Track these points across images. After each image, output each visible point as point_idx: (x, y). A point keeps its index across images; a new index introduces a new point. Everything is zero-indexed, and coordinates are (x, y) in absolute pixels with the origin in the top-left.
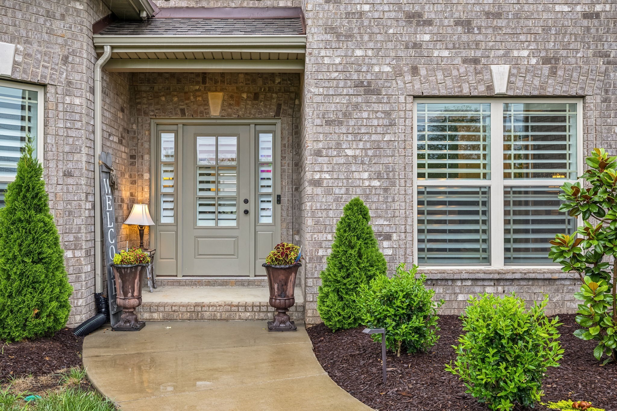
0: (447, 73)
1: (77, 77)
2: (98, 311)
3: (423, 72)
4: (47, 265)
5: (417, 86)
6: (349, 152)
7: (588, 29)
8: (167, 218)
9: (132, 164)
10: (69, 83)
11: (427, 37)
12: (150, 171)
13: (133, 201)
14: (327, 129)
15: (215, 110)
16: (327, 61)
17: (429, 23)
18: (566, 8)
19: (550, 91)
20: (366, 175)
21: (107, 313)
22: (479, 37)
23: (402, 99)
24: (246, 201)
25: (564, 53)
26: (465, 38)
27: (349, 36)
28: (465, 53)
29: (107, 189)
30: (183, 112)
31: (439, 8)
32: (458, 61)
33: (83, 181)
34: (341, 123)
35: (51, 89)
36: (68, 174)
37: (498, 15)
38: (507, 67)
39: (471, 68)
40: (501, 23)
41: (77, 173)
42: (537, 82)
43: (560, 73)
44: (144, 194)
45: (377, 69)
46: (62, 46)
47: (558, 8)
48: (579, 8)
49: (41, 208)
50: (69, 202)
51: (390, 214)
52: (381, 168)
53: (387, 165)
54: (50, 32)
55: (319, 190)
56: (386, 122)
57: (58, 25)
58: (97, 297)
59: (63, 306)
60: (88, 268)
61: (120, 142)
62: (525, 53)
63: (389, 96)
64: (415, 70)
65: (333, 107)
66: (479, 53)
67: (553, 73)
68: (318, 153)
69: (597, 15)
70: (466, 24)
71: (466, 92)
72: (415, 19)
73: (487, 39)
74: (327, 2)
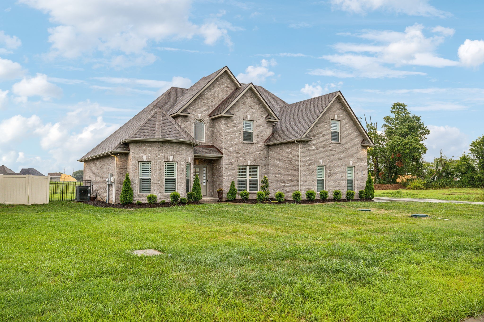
1: (193, 161)
3: (239, 161)
5: (238, 163)
6: (229, 174)
7: (260, 155)
11: (239, 156)
14: (226, 170)
16: (226, 159)
17: (240, 154)
18: (257, 152)
19: (254, 165)
24: (201, 181)
25: (257, 159)
26: (244, 156)
27: (229, 155)
28: (244, 158)
31: (241, 151)
32: (243, 160)
34: (228, 169)
35: (191, 164)
37: (248, 153)
38: (249, 161)
39: (245, 161)
40: (249, 154)
42: (253, 163)
43: (256, 162)
45: (232, 161)
48: (259, 152)
52: (233, 176)
54: (191, 154)
55: (225, 180)
56: (233, 169)
62: (252, 159)
63: (234, 165)
64: (238, 161)
65: (226, 166)
66: (246, 159)
68: (224, 174)
69: (261, 153)
70: (244, 154)
71: (244, 165)
72: (238, 153)
73: (247, 156)
74: (226, 150)
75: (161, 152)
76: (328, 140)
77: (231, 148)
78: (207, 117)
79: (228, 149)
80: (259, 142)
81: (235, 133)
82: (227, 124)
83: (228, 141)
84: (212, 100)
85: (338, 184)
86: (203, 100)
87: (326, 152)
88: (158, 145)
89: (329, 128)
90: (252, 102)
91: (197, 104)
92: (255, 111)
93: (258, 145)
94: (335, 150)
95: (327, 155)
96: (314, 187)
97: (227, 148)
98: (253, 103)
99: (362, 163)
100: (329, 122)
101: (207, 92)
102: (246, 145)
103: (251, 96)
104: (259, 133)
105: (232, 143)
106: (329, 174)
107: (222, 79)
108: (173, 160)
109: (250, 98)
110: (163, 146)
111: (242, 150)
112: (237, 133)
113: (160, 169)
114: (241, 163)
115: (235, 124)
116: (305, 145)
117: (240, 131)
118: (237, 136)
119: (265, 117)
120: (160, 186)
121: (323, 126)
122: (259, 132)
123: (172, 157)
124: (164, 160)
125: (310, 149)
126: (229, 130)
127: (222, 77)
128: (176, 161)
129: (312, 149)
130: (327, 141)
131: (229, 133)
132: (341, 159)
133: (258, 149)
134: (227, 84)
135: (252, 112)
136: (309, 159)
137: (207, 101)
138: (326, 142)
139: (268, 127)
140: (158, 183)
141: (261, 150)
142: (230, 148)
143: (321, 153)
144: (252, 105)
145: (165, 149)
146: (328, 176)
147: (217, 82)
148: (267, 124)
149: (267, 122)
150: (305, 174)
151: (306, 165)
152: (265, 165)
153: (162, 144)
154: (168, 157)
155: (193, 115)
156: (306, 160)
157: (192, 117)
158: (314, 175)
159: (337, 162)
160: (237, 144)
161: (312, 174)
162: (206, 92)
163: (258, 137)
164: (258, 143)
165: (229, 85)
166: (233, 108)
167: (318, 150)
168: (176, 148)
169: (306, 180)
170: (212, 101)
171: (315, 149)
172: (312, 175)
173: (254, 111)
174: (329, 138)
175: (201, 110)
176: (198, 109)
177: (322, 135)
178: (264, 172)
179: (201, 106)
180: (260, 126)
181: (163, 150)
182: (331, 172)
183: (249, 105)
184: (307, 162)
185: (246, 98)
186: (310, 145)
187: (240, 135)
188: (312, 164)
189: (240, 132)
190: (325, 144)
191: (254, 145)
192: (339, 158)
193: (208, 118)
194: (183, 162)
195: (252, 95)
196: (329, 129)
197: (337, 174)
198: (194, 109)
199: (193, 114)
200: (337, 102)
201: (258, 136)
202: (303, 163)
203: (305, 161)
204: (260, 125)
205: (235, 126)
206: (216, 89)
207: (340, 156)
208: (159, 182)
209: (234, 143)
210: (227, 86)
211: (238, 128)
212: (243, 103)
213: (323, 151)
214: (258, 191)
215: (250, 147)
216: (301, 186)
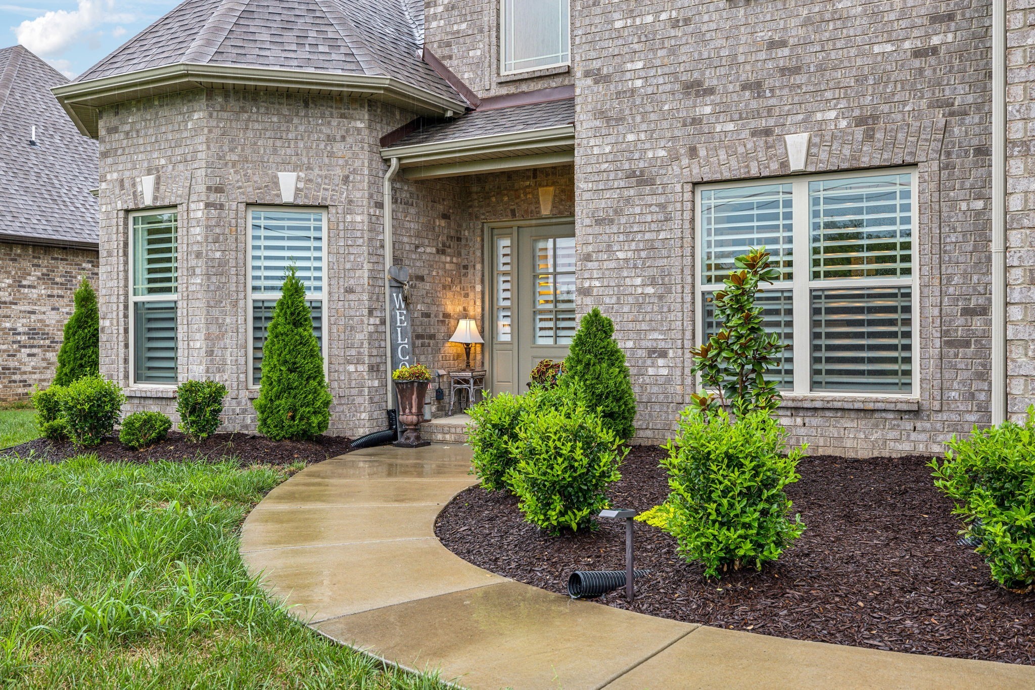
0: (731, 151)
1: (358, 194)
2: (383, 427)
3: (702, 153)
5: (696, 171)
6: (621, 255)
7: (921, 70)
11: (708, 110)
12: (482, 282)
14: (597, 229)
15: (546, 208)
16: (596, 151)
17: (711, 91)
18: (889, 48)
19: (865, 161)
20: (638, 281)
21: (396, 429)
22: (772, 102)
23: (678, 188)
25: (886, 108)
26: (754, 104)
27: (620, 120)
28: (753, 124)
29: (399, 304)
31: (723, 71)
32: (745, 134)
33: (365, 297)
34: (612, 222)
35: (332, 210)
37: (797, 70)
38: (806, 136)
39: (761, 141)
40: (798, 79)
41: (359, 289)
42: (847, 151)
43: (879, 135)
45: (650, 154)
46: (342, 167)
47: (877, 49)
48: (907, 45)
50: (351, 317)
51: (665, 326)
52: (655, 272)
53: (662, 268)
54: (331, 155)
55: (588, 300)
56: (661, 217)
57: (338, 148)
58: (389, 414)
61: (441, 252)
62: (832, 114)
63: (664, 185)
64: (693, 152)
65: (603, 204)
66: (771, 122)
67: (869, 136)
69: (935, 50)
70: (755, 87)
71: (754, 172)
72: (694, 89)
73: (783, 102)
74: (596, 82)
77: (640, 65)
79: (615, 78)
97: (605, 71)
108: (155, 198)
114: (724, 165)
123: (152, 179)
124: (120, 204)
142: (629, 66)
145: (125, 143)
154: (134, 185)
160: (687, 21)
194: (203, 205)
209: (664, 16)
214: (916, 394)
215: (807, 22)
216: (1016, 352)
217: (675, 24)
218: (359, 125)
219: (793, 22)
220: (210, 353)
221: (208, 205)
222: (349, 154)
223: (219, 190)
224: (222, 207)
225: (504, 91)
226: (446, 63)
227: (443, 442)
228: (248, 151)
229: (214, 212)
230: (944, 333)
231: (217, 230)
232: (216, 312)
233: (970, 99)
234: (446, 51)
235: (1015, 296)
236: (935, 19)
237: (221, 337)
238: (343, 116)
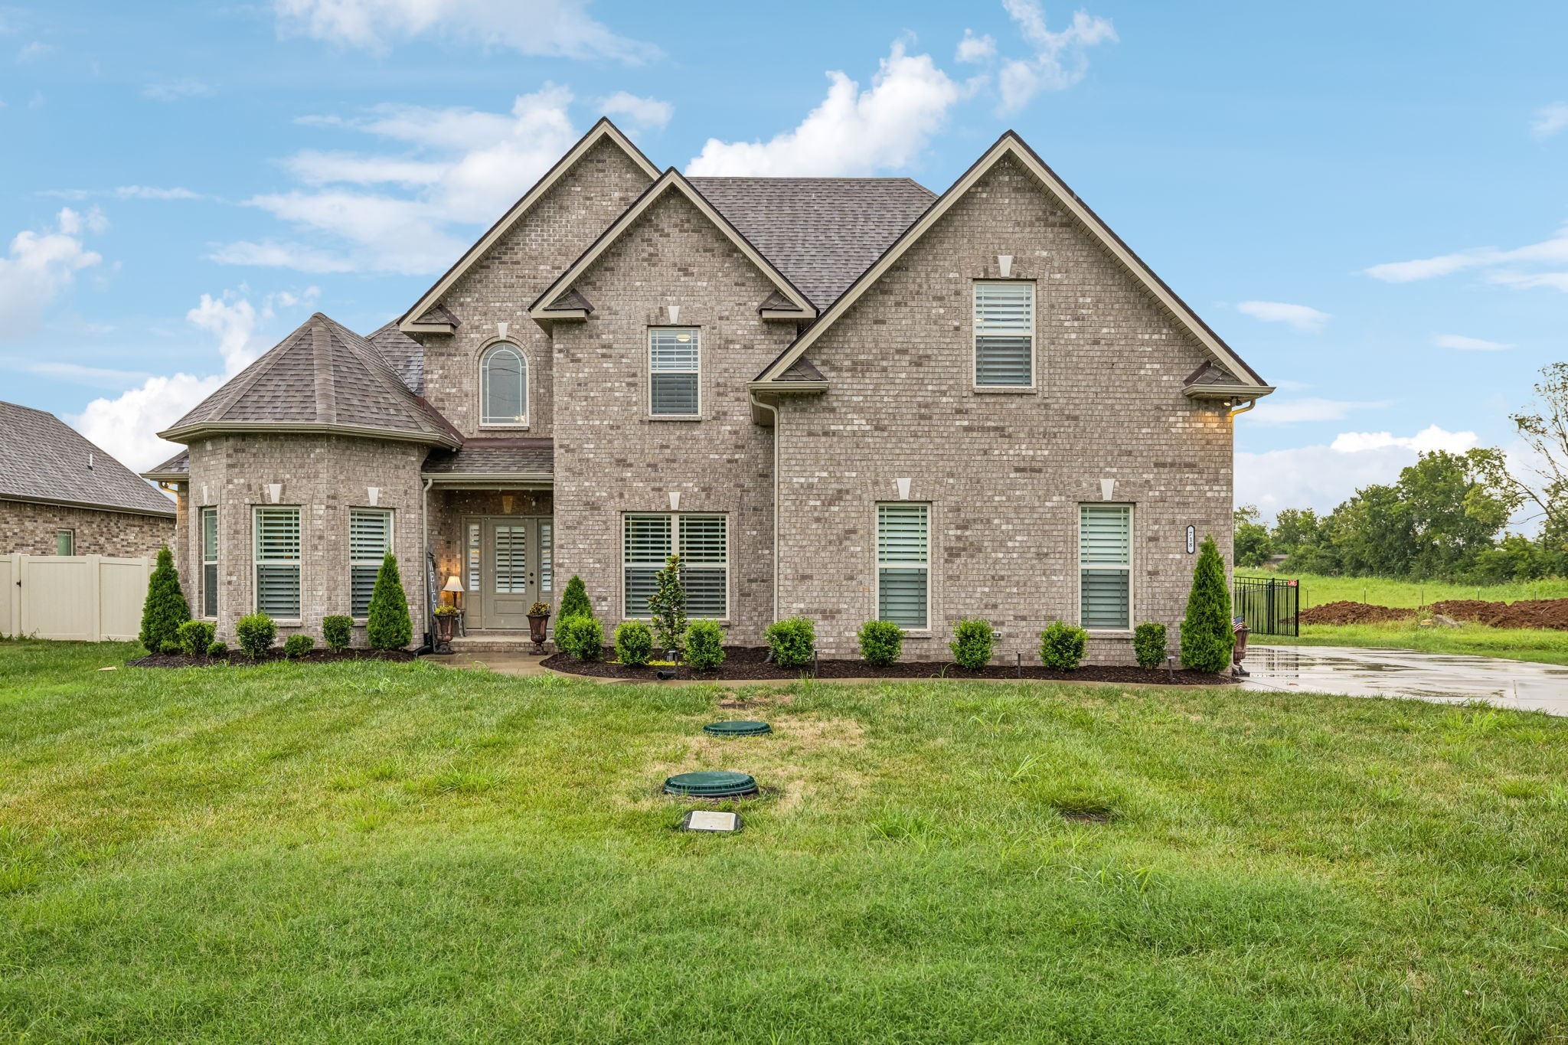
0: (642, 497)
1: (413, 502)
2: (426, 643)
3: (626, 496)
4: (401, 610)
5: (623, 505)
6: (581, 546)
7: (731, 470)
8: (474, 587)
9: (449, 548)
10: (408, 506)
11: (629, 475)
12: (461, 553)
13: (449, 574)
14: (567, 531)
15: (507, 509)
16: (566, 489)
17: (631, 465)
18: (717, 457)
19: (706, 509)
20: (591, 561)
21: (432, 645)
22: (662, 475)
24: (532, 575)
25: (715, 484)
26: (653, 474)
27: (581, 474)
28: (653, 484)
29: (431, 567)
30: (484, 509)
31: (637, 456)
32: (649, 489)
33: (417, 564)
34: (575, 528)
35: (398, 511)
36: (408, 560)
37: (674, 461)
38: (679, 494)
39: (657, 494)
40: (675, 465)
41: (414, 559)
42: (698, 503)
43: (712, 497)
44: (457, 569)
45: (598, 494)
46: (404, 485)
47: (711, 456)
48: (725, 456)
49: (396, 581)
50: (409, 577)
51: (606, 585)
52: (600, 556)
53: (604, 554)
54: (397, 477)
55: (562, 570)
56: (604, 527)
57: (401, 472)
58: (425, 635)
59: (409, 633)
60: (420, 617)
61: (439, 533)
62: (691, 485)
63: (606, 511)
64: (621, 495)
65: (570, 518)
66: (662, 485)
67: (708, 497)
68: (561, 547)
69: (736, 461)
70: (654, 466)
71: (653, 509)
72: (622, 463)
73: (667, 475)
74: (567, 451)
75: (237, 470)
76: (951, 382)
77: (592, 446)
78: (537, 332)
79: (578, 451)
80: (725, 414)
81: (609, 385)
82: (572, 351)
83: (579, 418)
84: (557, 263)
85: (1015, 590)
86: (516, 267)
87: (938, 440)
88: (227, 446)
89: (956, 324)
90: (692, 248)
91: (491, 285)
92: (705, 284)
93: (723, 428)
94: (996, 429)
95: (941, 452)
96: (858, 605)
97: (572, 446)
98: (697, 251)
99: (1188, 488)
100: (957, 293)
101: (533, 234)
102: (660, 427)
103: (686, 226)
104: (726, 375)
105: (593, 426)
106: (953, 544)
107: (601, 175)
108: (281, 499)
109: (680, 231)
110: (243, 451)
111: (643, 451)
112: (617, 384)
113: (236, 532)
114: (638, 504)
115: (610, 347)
116: (803, 410)
117: (634, 375)
118: (617, 394)
119: (756, 304)
120: (235, 593)
121: (918, 316)
122: (726, 370)
123: (279, 486)
124: (247, 501)
125: (833, 428)
126: (580, 375)
127: (600, 165)
128: (292, 502)
129: (849, 428)
130: (944, 388)
131: (579, 385)
132: (1040, 471)
133: (723, 442)
134: (621, 189)
135: (691, 292)
136: (825, 474)
137: (536, 269)
138: (933, 392)
139: (773, 346)
140: (230, 583)
141: (739, 447)
142: (586, 446)
143: (904, 446)
144: (689, 260)
145: (252, 460)
146: (950, 555)
147: (579, 189)
148: (770, 333)
149: (765, 327)
150: (805, 543)
151: (812, 503)
152: (755, 509)
153: (240, 444)
154: (261, 489)
155: (477, 327)
156: (810, 480)
157: (472, 336)
158: (859, 549)
159: (1012, 487)
160: (618, 427)
161: (847, 543)
162: (529, 235)
163: (719, 394)
164: (720, 416)
165: (630, 194)
166: (598, 284)
167: (883, 429)
168: (293, 455)
169: (809, 572)
170: (553, 268)
171: (868, 428)
172: (845, 549)
173: (699, 284)
174: (955, 370)
175: (510, 305)
176: (498, 304)
177: (908, 358)
178: (755, 537)
179: (509, 290)
180: (731, 347)
181: (243, 465)
182: (967, 533)
183: (675, 265)
184: (815, 492)
185: (661, 236)
186: (833, 410)
187: (633, 389)
188: (849, 497)
189: (630, 380)
190: (930, 400)
191: (703, 426)
192: (1022, 465)
193: (538, 336)
194: (323, 507)
195: (688, 221)
196: (957, 329)
197: (1010, 544)
198: (481, 304)
199: (477, 324)
200: (1017, 190)
201: (721, 390)
202: (794, 497)
203: (802, 485)
204: (732, 342)
205: (611, 357)
206: (574, 217)
207: (1033, 458)
208: (234, 578)
209: (605, 423)
210: (621, 199)
211: (624, 360)
212: (644, 260)
213: (916, 436)
214: (727, 618)
215: (679, 438)
216: (781, 601)
217: (612, 428)
218: (413, 459)
219: (672, 437)
220: (329, 598)
221: (327, 507)
222: (407, 476)
223: (334, 498)
224: (335, 508)
225: (483, 436)
226: (441, 412)
227: (460, 652)
228: (350, 473)
229: (331, 512)
230: (740, 590)
231: (333, 523)
232: (332, 573)
233: (751, 485)
234: (440, 404)
235: (781, 583)
236: (737, 447)
237: (335, 589)
238: (404, 453)
